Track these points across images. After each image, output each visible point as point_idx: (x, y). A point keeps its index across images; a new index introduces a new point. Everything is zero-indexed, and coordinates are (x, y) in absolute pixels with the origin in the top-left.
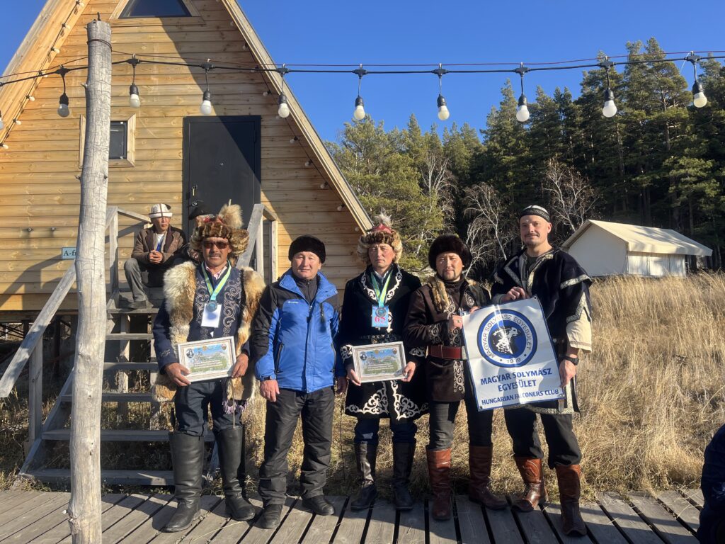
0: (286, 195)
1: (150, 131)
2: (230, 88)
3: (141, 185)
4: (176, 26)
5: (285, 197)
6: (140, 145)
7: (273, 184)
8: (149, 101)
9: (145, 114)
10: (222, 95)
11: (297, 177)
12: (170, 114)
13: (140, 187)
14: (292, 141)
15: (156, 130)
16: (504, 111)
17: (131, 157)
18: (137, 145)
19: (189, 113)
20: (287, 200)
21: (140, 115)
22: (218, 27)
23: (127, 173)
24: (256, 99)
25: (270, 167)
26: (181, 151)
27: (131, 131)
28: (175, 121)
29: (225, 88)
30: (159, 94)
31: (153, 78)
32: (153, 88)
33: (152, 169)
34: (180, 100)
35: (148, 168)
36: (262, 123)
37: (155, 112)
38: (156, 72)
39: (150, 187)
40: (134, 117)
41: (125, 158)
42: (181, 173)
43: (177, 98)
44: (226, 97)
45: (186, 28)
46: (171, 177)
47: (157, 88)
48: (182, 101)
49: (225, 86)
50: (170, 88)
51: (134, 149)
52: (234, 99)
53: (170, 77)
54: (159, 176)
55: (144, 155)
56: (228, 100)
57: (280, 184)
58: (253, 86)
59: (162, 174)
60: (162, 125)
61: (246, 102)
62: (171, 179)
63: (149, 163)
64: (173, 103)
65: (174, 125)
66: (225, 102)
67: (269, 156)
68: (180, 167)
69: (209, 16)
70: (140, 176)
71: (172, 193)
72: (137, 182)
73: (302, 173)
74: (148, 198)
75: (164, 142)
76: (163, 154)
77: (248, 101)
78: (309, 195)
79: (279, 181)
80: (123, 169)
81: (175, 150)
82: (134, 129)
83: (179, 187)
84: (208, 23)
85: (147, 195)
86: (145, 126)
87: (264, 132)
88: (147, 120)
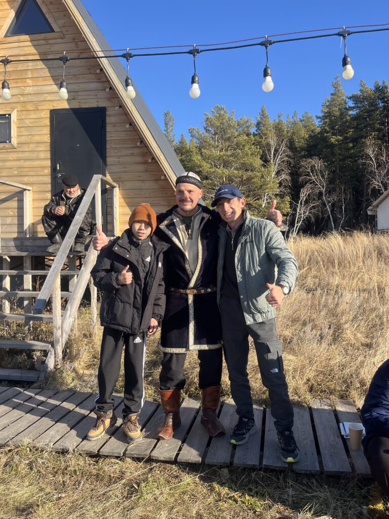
0: (125, 167)
1: (27, 121)
2: (83, 86)
3: (22, 162)
4: (44, 40)
5: (124, 170)
6: (20, 132)
7: (116, 159)
8: (25, 99)
9: (23, 109)
10: (77, 92)
11: (132, 154)
12: (40, 108)
13: (21, 163)
14: (128, 126)
15: (31, 121)
16: (334, 101)
17: (14, 141)
18: (18, 132)
19: (54, 107)
20: (125, 172)
21: (19, 110)
22: (74, 39)
23: (12, 153)
24: (102, 94)
25: (113, 146)
26: (49, 136)
27: (14, 121)
28: (44, 113)
29: (79, 86)
30: (32, 93)
31: (28, 81)
32: (28, 88)
33: (29, 150)
34: (47, 97)
35: (26, 149)
36: (107, 113)
37: (30, 107)
38: (30, 76)
39: (28, 163)
40: (15, 110)
41: (10, 142)
42: (49, 153)
43: (45, 95)
44: (80, 93)
45: (51, 41)
46: (42, 155)
47: (31, 88)
48: (49, 98)
49: (80, 85)
50: (40, 88)
51: (16, 136)
52: (86, 95)
53: (40, 79)
54: (34, 155)
55: (23, 139)
56: (81, 95)
57: (120, 159)
58: (100, 84)
59: (36, 153)
60: (35, 116)
61: (94, 97)
62: (43, 158)
63: (27, 145)
64: (42, 99)
65: (43, 116)
66: (80, 97)
67: (113, 138)
68: (48, 148)
69: (67, 31)
70: (20, 155)
71: (43, 167)
72: (19, 160)
73: (136, 151)
74: (27, 171)
75: (37, 129)
76: (37, 138)
77: (96, 95)
78: (141, 168)
79: (119, 157)
80: (8, 150)
81: (44, 135)
82: (15, 120)
83: (48, 163)
84: (67, 36)
85: (26, 170)
86: (23, 118)
87: (108, 120)
88: (24, 113)
